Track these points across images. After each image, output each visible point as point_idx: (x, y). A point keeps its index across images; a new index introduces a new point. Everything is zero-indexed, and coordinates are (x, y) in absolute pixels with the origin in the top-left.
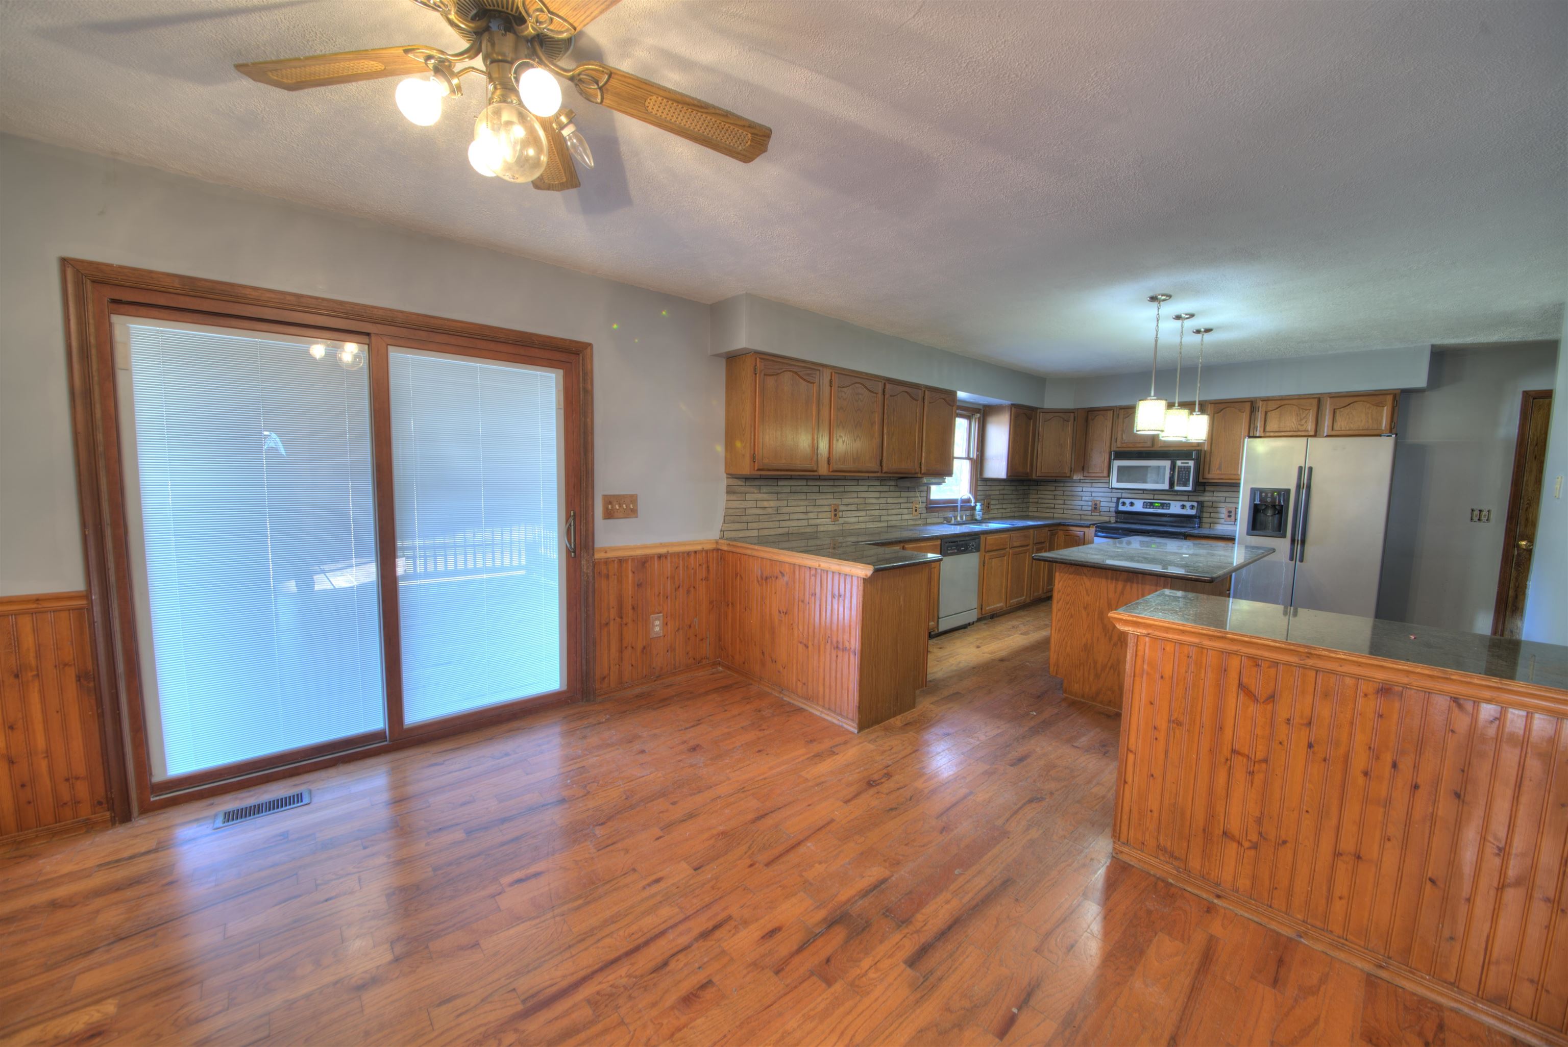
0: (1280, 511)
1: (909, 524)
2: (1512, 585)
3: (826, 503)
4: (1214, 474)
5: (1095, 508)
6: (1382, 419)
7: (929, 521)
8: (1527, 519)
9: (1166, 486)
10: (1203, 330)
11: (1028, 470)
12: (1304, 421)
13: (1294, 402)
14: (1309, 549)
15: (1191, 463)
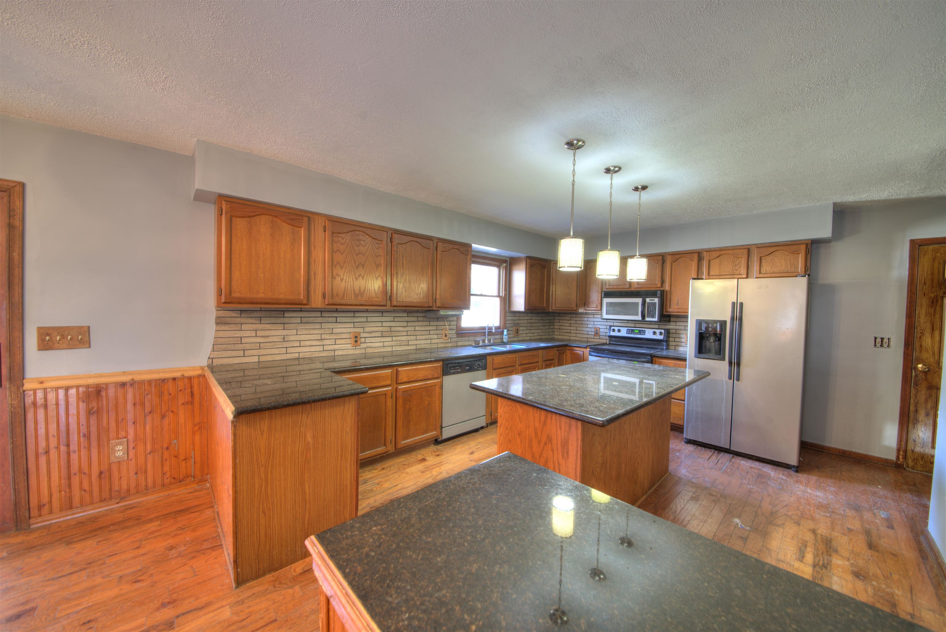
0: (719, 338)
1: (439, 346)
2: (912, 401)
3: (345, 332)
4: (673, 309)
5: (597, 333)
6: (798, 264)
7: (459, 344)
8: (921, 346)
9: (639, 318)
10: (640, 187)
11: (545, 305)
12: (737, 268)
13: (730, 252)
14: (745, 370)
15: (656, 300)
